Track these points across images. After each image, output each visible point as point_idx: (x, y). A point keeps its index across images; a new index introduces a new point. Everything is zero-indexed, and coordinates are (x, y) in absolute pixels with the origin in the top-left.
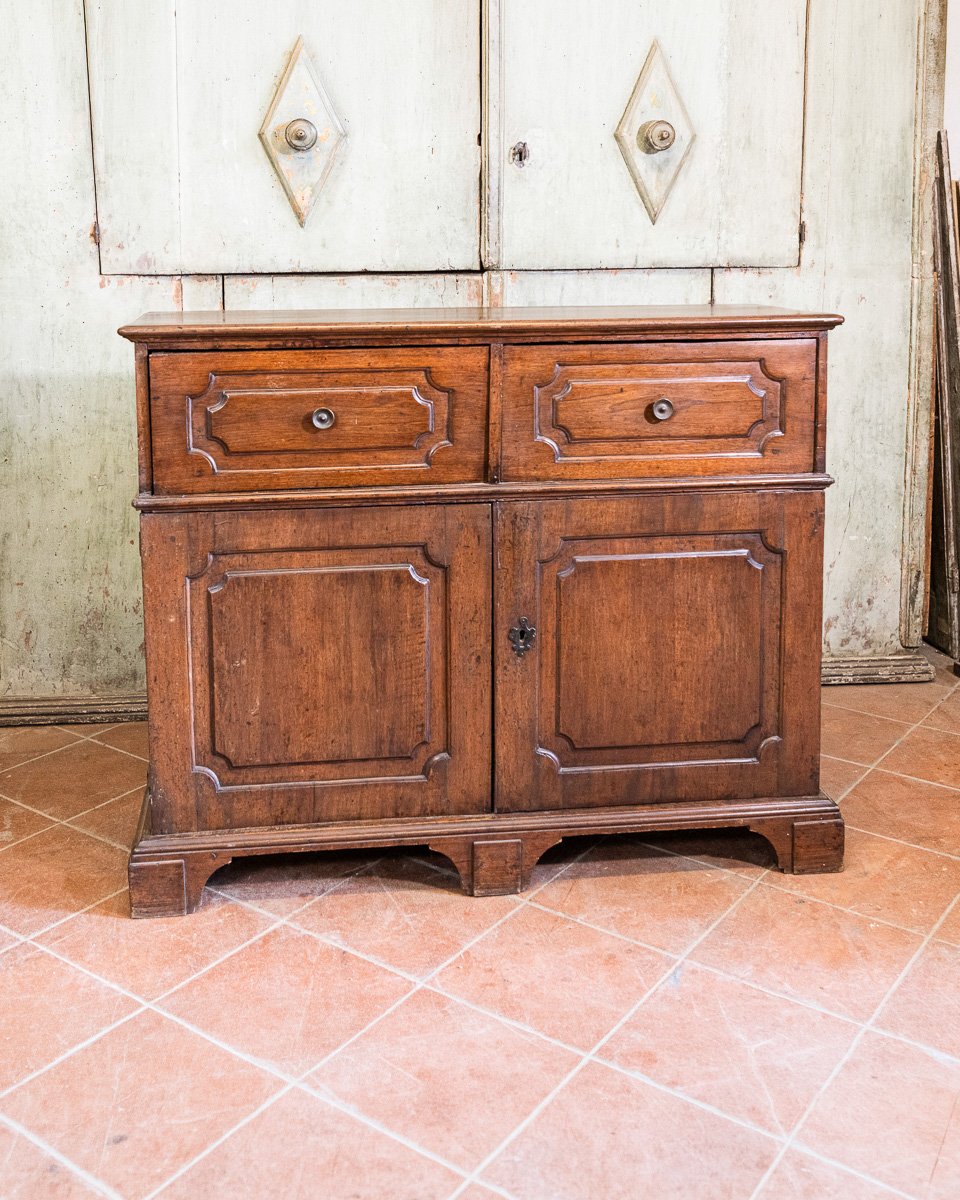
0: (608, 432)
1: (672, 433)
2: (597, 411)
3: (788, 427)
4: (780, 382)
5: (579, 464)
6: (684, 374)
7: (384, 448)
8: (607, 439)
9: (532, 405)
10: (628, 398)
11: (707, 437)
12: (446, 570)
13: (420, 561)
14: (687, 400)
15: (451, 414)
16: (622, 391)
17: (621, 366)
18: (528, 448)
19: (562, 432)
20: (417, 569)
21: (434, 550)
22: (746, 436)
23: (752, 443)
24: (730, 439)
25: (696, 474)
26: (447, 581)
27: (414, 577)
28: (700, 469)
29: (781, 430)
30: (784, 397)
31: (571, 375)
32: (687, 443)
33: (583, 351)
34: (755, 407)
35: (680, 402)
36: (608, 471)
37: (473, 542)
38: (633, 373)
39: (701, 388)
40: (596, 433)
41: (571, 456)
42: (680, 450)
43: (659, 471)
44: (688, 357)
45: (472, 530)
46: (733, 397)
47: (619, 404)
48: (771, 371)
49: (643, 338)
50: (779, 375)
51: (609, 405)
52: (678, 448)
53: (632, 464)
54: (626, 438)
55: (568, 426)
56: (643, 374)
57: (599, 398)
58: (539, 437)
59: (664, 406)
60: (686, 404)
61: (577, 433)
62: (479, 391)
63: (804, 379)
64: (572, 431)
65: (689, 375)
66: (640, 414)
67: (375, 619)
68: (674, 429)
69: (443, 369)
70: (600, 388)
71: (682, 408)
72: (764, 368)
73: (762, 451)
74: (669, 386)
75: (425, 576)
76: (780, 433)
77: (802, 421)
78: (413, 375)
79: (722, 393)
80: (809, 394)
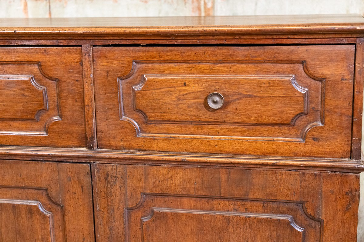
0: (175, 117)
1: (227, 120)
2: (166, 100)
3: (327, 119)
4: (321, 81)
5: (154, 139)
6: (235, 73)
7: (15, 119)
8: (176, 122)
9: (116, 93)
10: (190, 90)
11: (257, 124)
12: (62, 207)
13: (45, 199)
14: (239, 94)
15: (59, 97)
16: (185, 84)
17: (185, 65)
18: (115, 125)
19: (141, 115)
20: (44, 205)
21: (53, 193)
22: (289, 125)
23: (296, 131)
24: (276, 127)
25: (248, 152)
26: (63, 216)
27: (41, 210)
28: (251, 149)
29: (321, 122)
30: (324, 94)
31: (146, 71)
32: (240, 129)
33: (153, 51)
34: (298, 103)
35: (232, 95)
36: (177, 146)
37: (79, 190)
38: (193, 70)
39: (250, 84)
40: (166, 117)
41: (149, 133)
42: (234, 133)
43: (217, 149)
44: (238, 58)
45: (77, 182)
46: (277, 93)
47: (183, 95)
48: (312, 72)
49: (199, 42)
50: (318, 76)
51: (176, 95)
52: (233, 132)
53: (195, 141)
54: (191, 122)
55: (144, 110)
56: (202, 72)
57: (168, 89)
58: (124, 117)
59: (217, 99)
60: (239, 96)
61: (152, 116)
62: (77, 81)
63: (343, 79)
64: (147, 114)
65: (241, 73)
66: (201, 104)
67: (18, 236)
68: (229, 117)
69: (49, 64)
70: (168, 81)
71: (234, 100)
72: (306, 69)
73: (304, 138)
74: (224, 82)
75: (50, 210)
76: (321, 124)
77: (341, 115)
78: (30, 67)
79: (268, 89)
80: (348, 92)
